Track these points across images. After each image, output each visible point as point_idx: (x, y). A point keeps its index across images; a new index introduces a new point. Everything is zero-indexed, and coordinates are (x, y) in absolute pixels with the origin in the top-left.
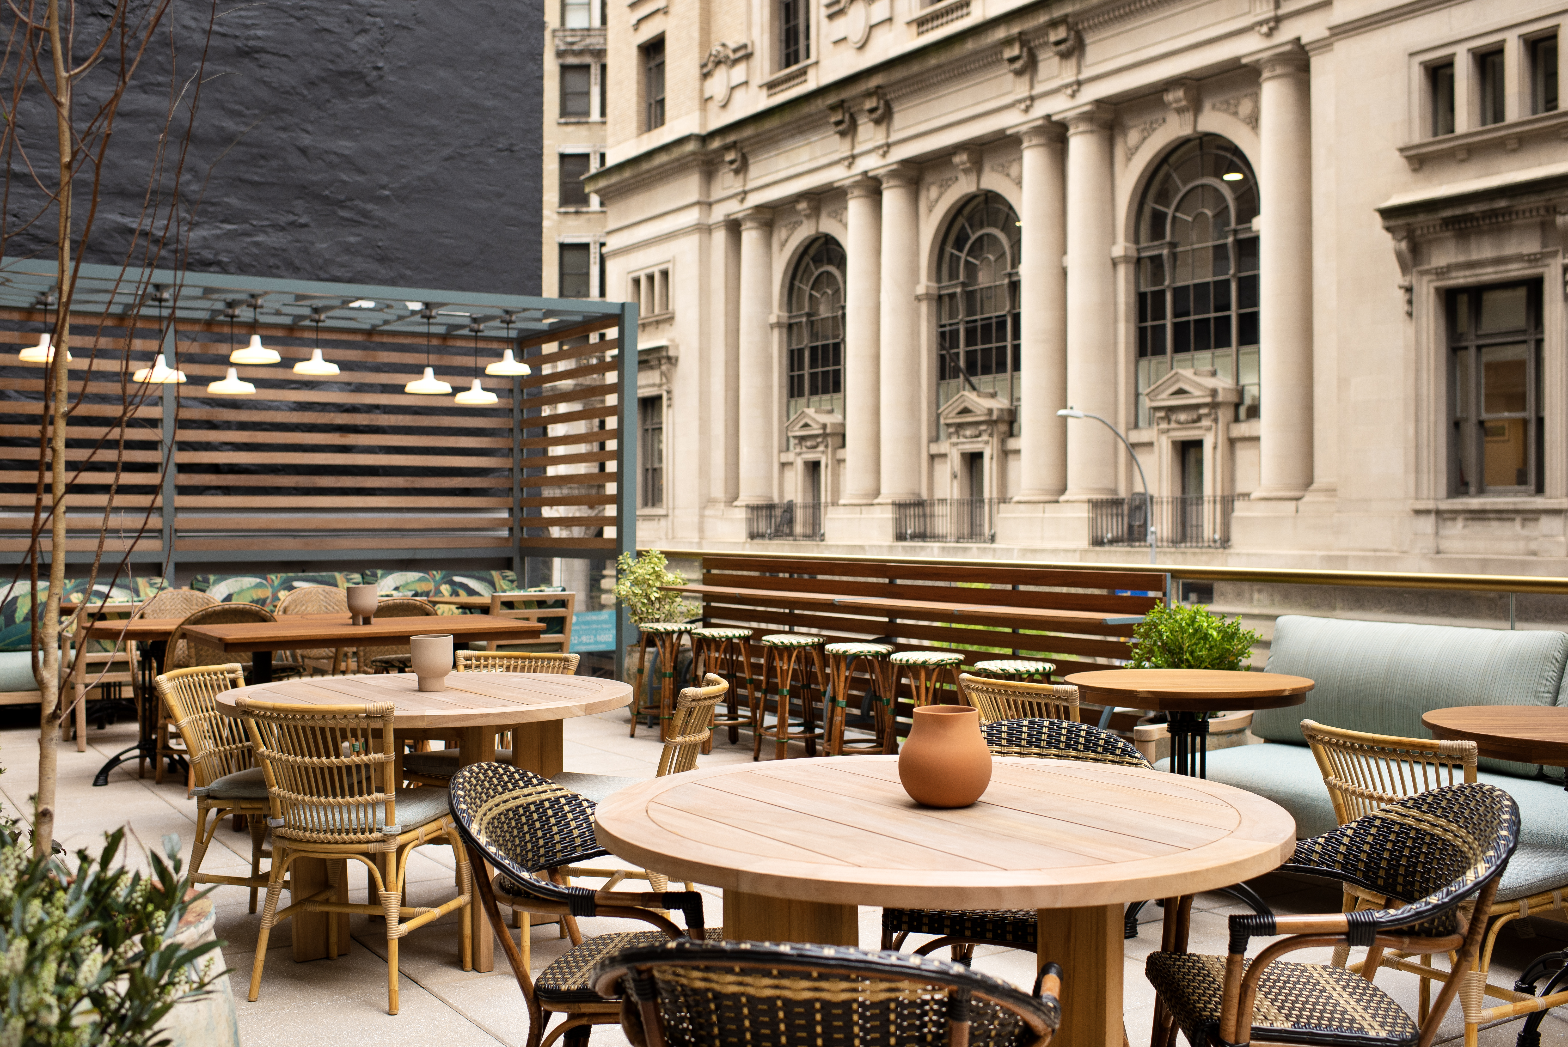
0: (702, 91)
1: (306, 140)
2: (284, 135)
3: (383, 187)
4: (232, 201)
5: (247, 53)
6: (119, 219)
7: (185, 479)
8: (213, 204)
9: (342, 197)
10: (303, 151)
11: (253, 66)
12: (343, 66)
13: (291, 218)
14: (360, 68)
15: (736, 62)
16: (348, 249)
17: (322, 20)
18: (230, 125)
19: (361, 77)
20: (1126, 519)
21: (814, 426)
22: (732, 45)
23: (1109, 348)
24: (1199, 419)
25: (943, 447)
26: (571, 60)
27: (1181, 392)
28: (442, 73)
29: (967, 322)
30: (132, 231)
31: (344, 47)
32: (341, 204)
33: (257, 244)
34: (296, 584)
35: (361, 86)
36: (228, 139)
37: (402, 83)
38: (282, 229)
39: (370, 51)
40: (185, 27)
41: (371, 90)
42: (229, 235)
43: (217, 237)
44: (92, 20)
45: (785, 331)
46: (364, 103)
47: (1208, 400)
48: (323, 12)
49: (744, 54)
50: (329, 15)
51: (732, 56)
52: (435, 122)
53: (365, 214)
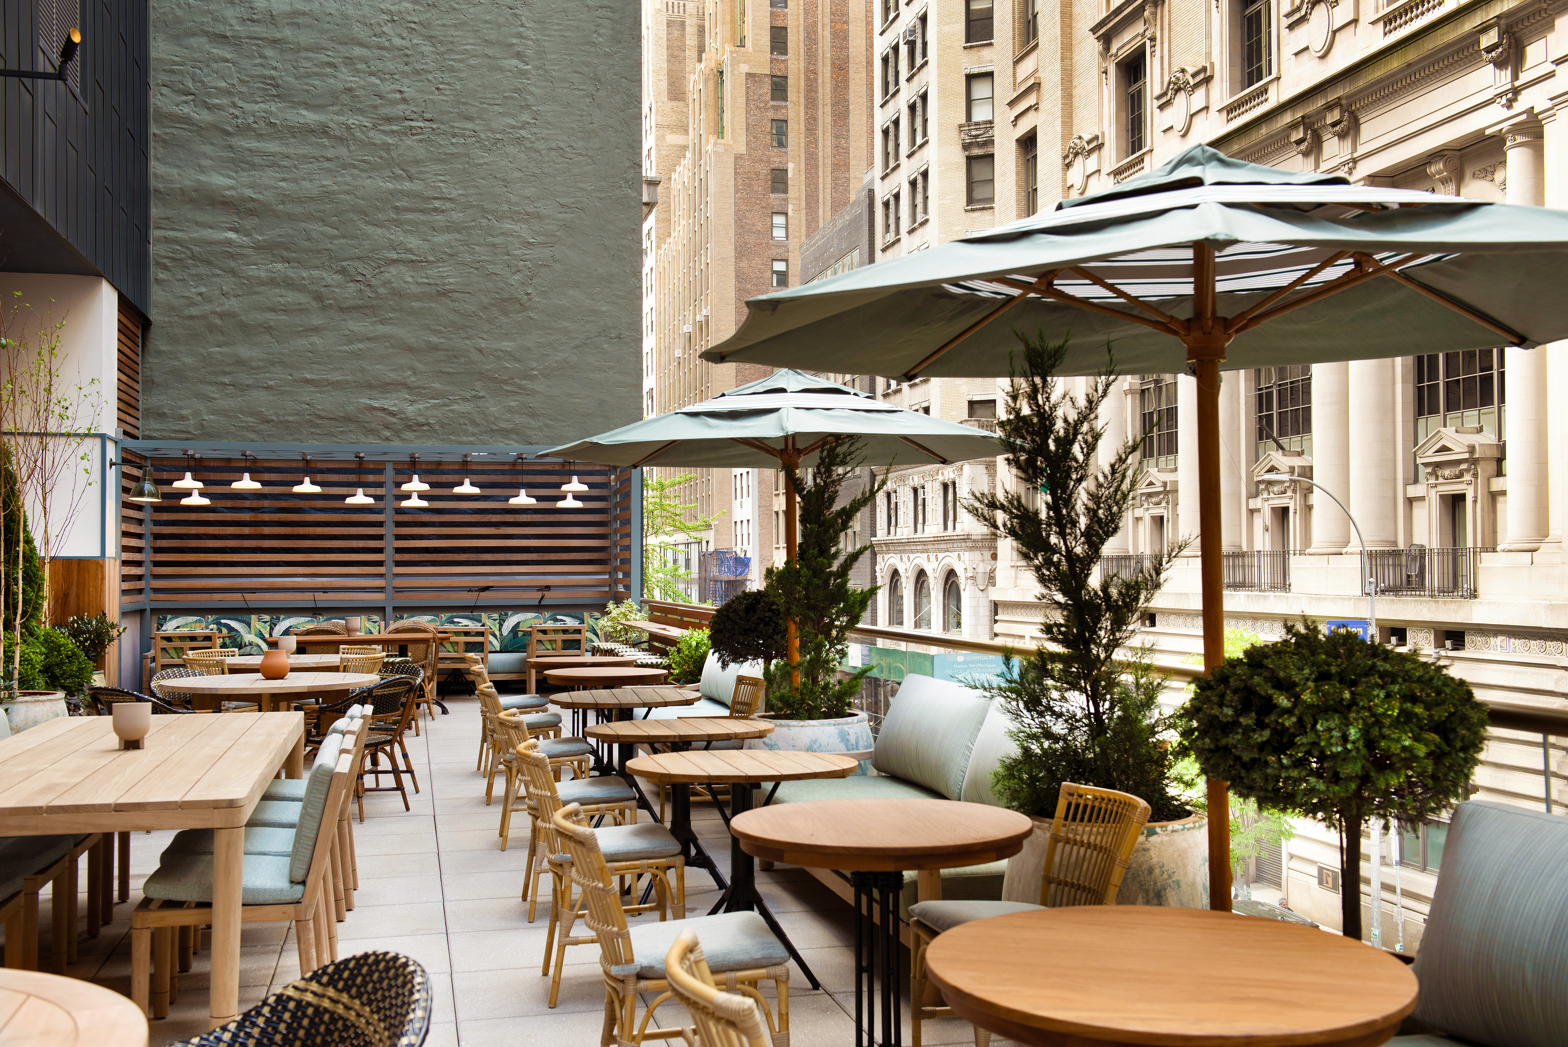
0: (1064, 180)
1: (483, 344)
2: (468, 342)
3: (533, 369)
4: (437, 385)
5: (445, 294)
6: (368, 401)
7: (399, 557)
8: (424, 388)
9: (506, 378)
10: (480, 351)
11: (448, 301)
12: (506, 295)
13: (474, 393)
14: (516, 295)
15: (1090, 152)
16: (510, 410)
17: (491, 268)
18: (434, 339)
19: (518, 301)
20: (1404, 569)
21: (1158, 484)
22: (1087, 137)
23: (1385, 410)
24: (1460, 475)
25: (1255, 503)
26: (976, 152)
27: (1444, 449)
28: (571, 292)
29: (1280, 385)
30: (375, 408)
31: (506, 283)
32: (505, 382)
33: (452, 411)
34: (456, 620)
35: (517, 306)
36: (435, 348)
37: (545, 301)
38: (468, 400)
39: (523, 284)
40: (405, 282)
41: (524, 308)
42: (434, 406)
43: (427, 408)
44: (351, 284)
45: (1138, 396)
46: (519, 317)
47: (1467, 456)
48: (492, 263)
49: (1096, 145)
50: (495, 264)
51: (1087, 148)
52: (567, 324)
53: (521, 387)
